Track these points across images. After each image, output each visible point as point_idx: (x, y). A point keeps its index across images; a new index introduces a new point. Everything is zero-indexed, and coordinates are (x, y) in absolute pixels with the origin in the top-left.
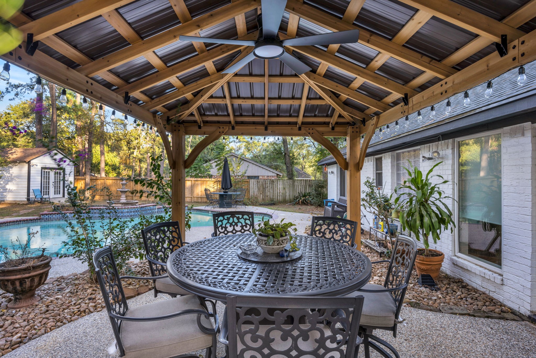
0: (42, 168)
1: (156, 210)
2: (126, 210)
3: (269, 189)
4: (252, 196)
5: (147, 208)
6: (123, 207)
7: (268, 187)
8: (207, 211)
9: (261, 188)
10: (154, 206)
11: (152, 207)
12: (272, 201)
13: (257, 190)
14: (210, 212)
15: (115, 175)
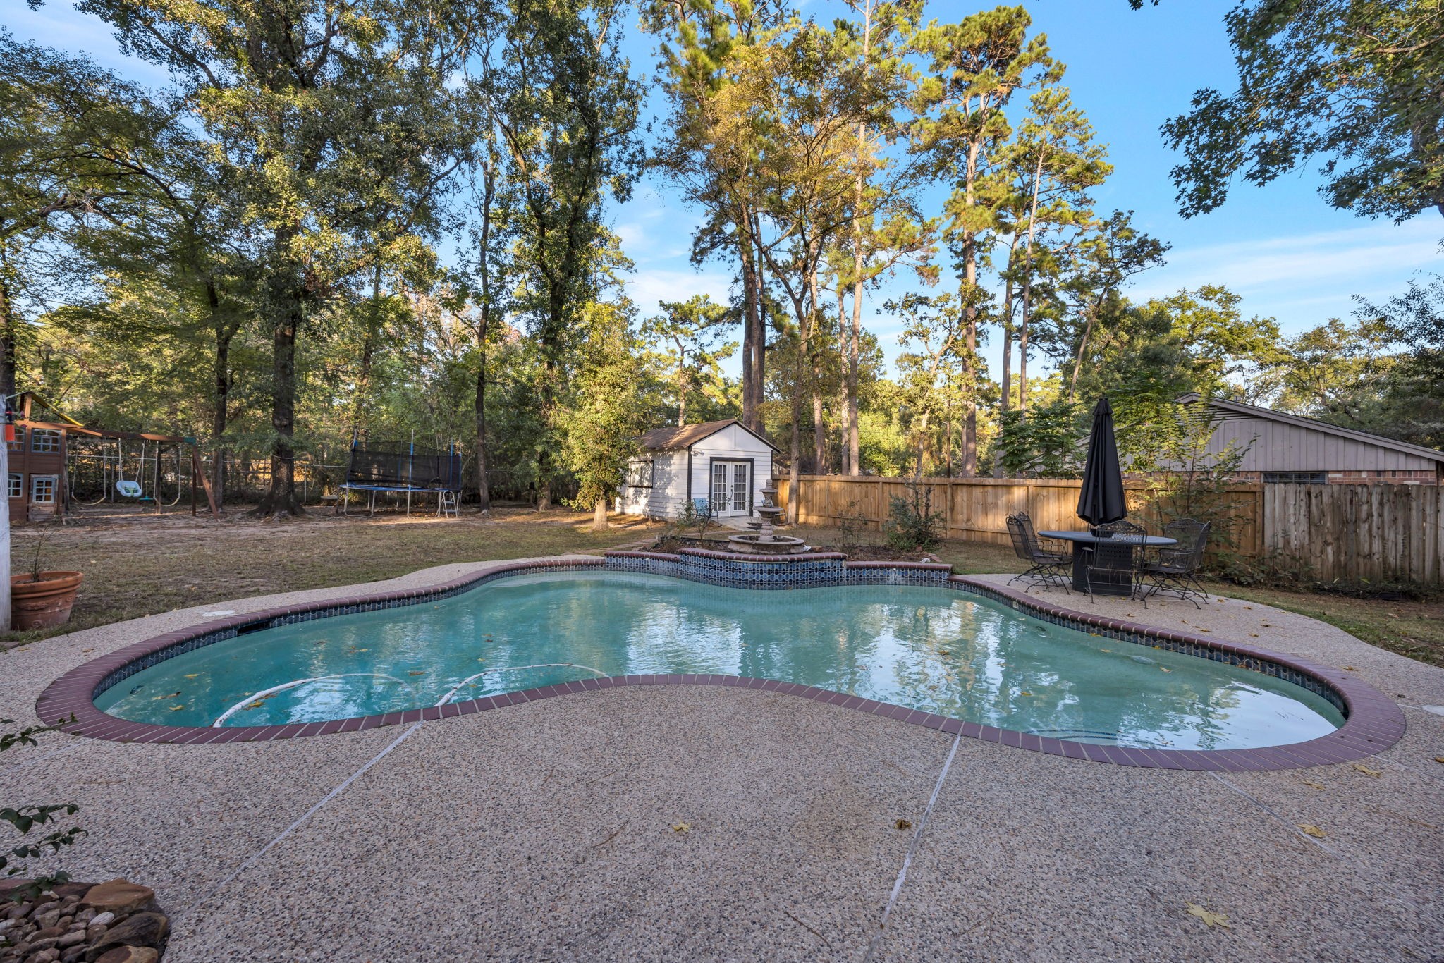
0: (712, 459)
1: (844, 573)
2: (750, 566)
3: (1381, 527)
4: (1275, 549)
5: (810, 564)
6: (758, 557)
7: (1370, 515)
8: (1005, 597)
9: (1328, 518)
10: (833, 558)
11: (828, 562)
12: (1397, 580)
13: (1303, 526)
14: (1015, 605)
15: (897, 471)
